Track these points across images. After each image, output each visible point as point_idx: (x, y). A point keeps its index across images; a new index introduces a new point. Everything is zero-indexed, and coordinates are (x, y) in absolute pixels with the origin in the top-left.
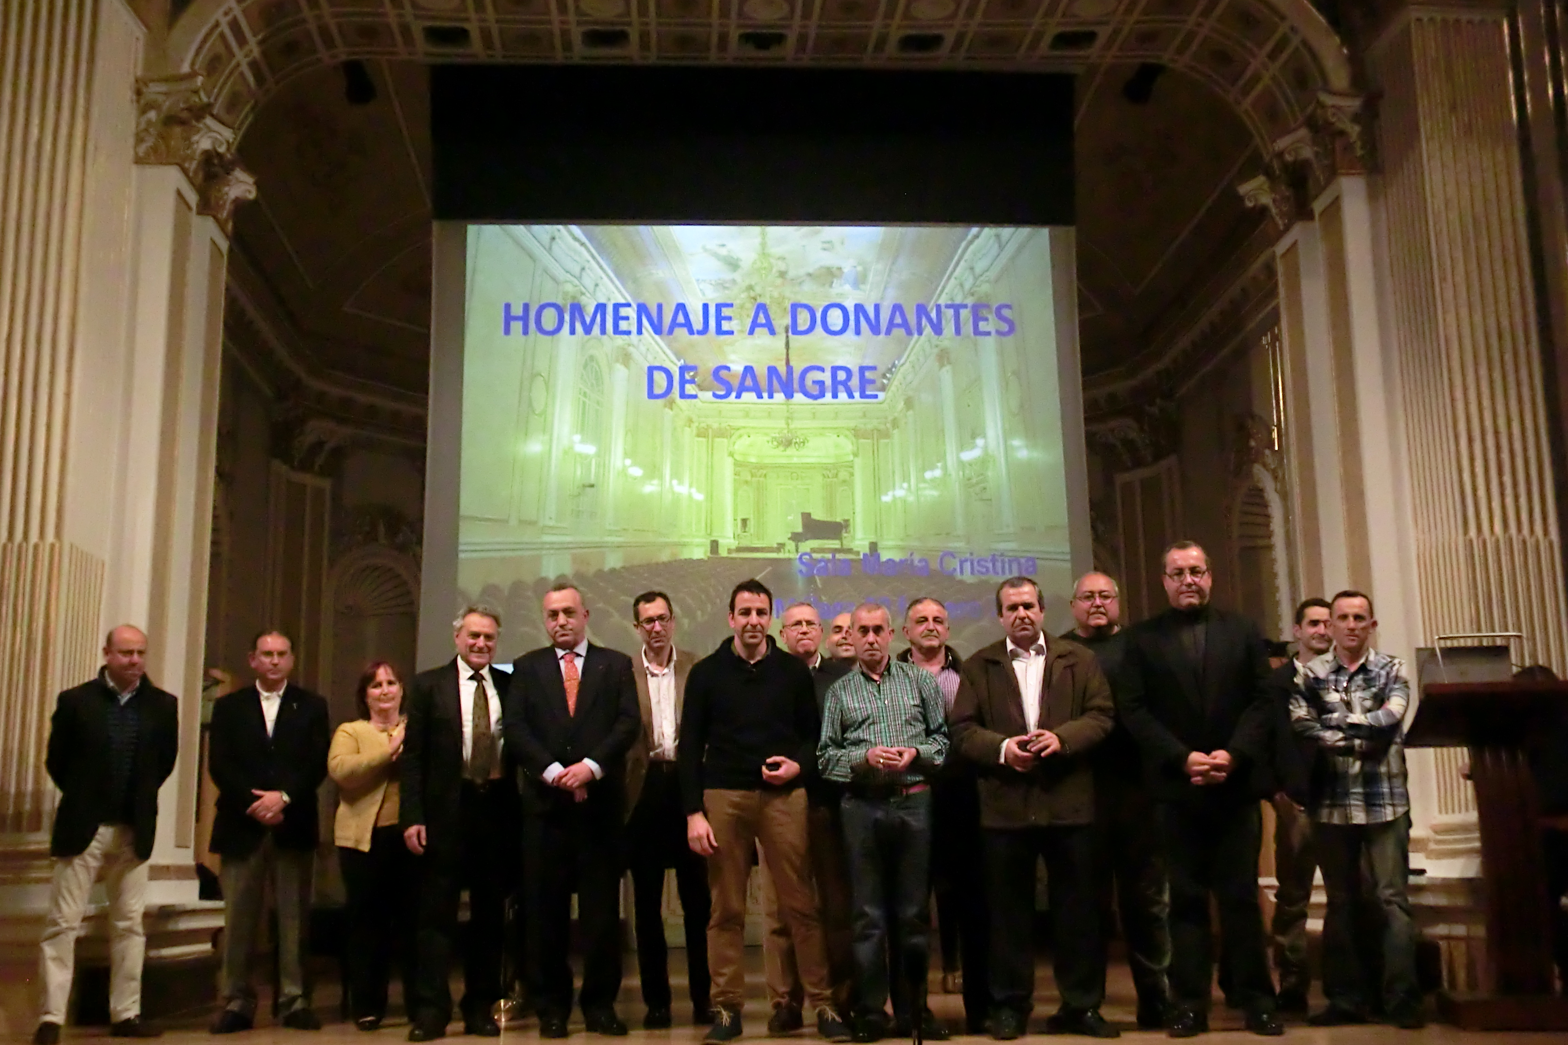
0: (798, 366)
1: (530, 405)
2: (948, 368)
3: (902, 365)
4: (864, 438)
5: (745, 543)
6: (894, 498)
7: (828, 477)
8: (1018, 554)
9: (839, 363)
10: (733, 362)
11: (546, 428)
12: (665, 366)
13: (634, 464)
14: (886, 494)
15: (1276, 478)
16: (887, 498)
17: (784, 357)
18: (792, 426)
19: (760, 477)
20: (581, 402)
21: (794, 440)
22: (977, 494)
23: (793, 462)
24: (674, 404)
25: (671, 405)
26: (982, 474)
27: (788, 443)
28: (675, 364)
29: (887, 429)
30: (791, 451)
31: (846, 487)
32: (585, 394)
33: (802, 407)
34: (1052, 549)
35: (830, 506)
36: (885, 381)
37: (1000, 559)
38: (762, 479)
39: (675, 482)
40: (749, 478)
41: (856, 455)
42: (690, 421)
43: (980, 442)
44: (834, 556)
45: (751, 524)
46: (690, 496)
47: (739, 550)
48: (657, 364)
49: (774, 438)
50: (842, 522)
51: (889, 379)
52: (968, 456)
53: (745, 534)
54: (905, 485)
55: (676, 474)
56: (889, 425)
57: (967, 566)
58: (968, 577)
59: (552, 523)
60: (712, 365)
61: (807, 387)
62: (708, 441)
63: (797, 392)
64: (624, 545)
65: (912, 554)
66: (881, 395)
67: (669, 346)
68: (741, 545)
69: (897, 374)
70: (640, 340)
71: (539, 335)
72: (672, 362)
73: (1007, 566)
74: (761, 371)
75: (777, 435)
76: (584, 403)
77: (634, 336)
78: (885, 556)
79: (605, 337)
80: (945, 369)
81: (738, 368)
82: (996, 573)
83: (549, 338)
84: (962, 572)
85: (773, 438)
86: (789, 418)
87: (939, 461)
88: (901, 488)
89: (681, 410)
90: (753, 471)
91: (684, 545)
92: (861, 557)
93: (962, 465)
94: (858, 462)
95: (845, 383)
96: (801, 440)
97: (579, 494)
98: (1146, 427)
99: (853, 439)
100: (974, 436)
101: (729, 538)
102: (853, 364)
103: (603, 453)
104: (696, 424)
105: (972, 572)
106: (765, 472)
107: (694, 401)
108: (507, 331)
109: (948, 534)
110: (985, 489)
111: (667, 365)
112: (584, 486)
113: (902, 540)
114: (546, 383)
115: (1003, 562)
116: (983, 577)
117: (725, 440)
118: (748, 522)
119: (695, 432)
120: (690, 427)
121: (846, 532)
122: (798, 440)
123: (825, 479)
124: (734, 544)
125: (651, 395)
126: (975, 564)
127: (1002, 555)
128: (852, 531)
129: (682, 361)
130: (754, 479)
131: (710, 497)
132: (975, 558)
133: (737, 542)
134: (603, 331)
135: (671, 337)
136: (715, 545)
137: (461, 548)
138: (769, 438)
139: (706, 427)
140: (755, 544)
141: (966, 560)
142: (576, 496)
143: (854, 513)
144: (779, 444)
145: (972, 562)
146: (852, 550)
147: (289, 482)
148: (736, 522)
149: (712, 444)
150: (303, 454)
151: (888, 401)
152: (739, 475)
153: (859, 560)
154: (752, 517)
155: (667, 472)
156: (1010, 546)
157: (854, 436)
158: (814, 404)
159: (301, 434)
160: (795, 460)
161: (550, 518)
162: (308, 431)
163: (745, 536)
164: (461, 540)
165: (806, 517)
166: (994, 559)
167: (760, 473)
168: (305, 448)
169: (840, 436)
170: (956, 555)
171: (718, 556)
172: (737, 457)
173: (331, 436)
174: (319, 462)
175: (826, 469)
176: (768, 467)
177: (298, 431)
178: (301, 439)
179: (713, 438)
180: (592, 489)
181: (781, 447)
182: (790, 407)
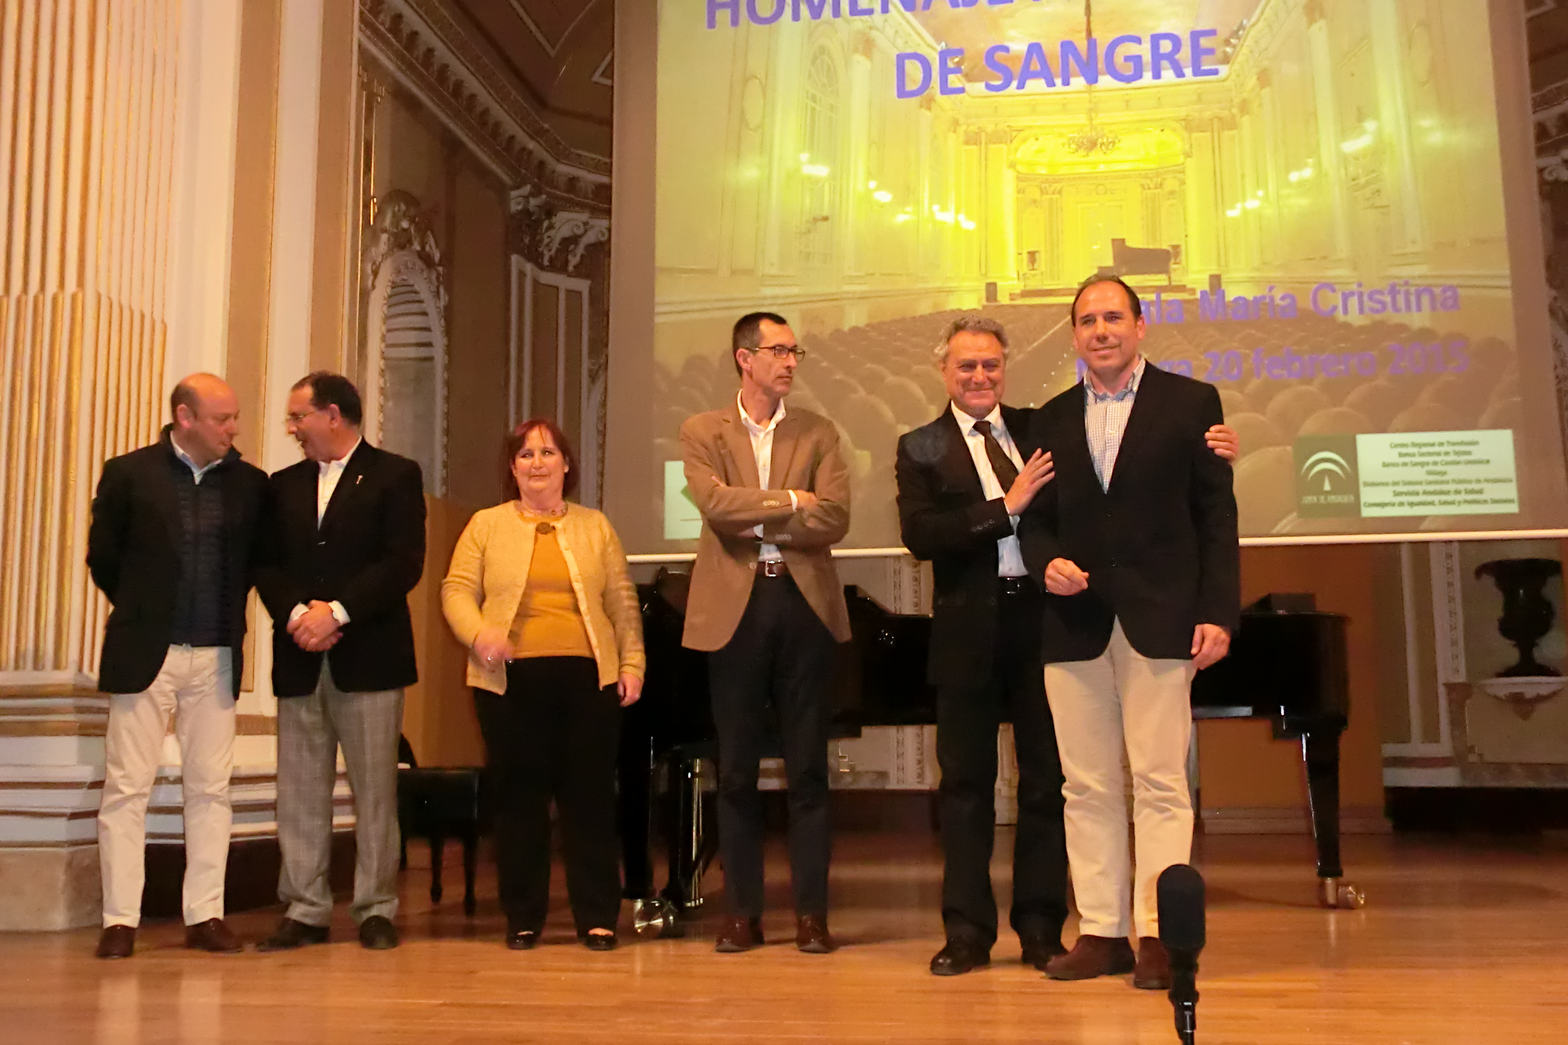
0: (1103, 38)
1: (744, 120)
2: (1321, 23)
3: (1253, 25)
4: (1202, 131)
5: (1034, 284)
6: (1245, 212)
7: (1149, 188)
8: (1432, 282)
9: (1163, 29)
10: (1012, 39)
11: (764, 147)
12: (920, 52)
13: (880, 187)
14: (1233, 207)
16: (1233, 213)
17: (1084, 27)
18: (1094, 122)
19: (1053, 193)
20: (809, 109)
21: (1100, 141)
22: (1368, 200)
23: (1099, 170)
24: (933, 103)
25: (929, 104)
26: (1373, 171)
27: (1092, 145)
28: (933, 48)
29: (1233, 116)
30: (1096, 155)
31: (1174, 201)
32: (814, 99)
33: (1110, 93)
34: (1482, 272)
35: (1152, 227)
36: (1228, 49)
37: (1403, 289)
38: (1055, 197)
39: (936, 207)
40: (1037, 196)
41: (1188, 155)
42: (956, 123)
43: (1370, 125)
44: (1158, 297)
45: (1042, 258)
46: (957, 223)
47: (1026, 294)
48: (909, 50)
49: (1072, 139)
50: (1170, 249)
51: (1234, 47)
52: (1352, 146)
53: (1032, 272)
54: (1260, 193)
55: (938, 197)
56: (1235, 111)
57: (1353, 302)
58: (1355, 318)
59: (774, 271)
60: (984, 46)
61: (1118, 67)
62: (980, 150)
63: (1103, 74)
64: (870, 294)
65: (1271, 289)
66: (1224, 70)
67: (925, 24)
68: (1028, 288)
69: (1245, 39)
70: (886, 21)
71: (755, 26)
72: (929, 46)
73: (1413, 299)
74: (1052, 49)
75: (1076, 135)
76: (814, 109)
77: (878, 17)
78: (1232, 293)
79: (837, 20)
80: (1315, 27)
81: (1019, 47)
82: (1396, 310)
83: (765, 27)
84: (1346, 311)
85: (1070, 139)
86: (1092, 111)
87: (1309, 157)
88: (1255, 197)
89: (944, 110)
90: (1043, 186)
91: (950, 291)
92: (1198, 296)
93: (1344, 159)
94: (1191, 164)
95: (1170, 57)
96: (1110, 140)
97: (809, 231)
99: (1186, 135)
100: (1361, 117)
101: (1013, 279)
102: (1182, 28)
103: (839, 173)
104: (964, 127)
105: (1361, 311)
106: (1058, 186)
107: (962, 95)
108: (711, 24)
109: (1325, 258)
110: (1378, 191)
111: (923, 50)
112: (815, 220)
113: (1257, 269)
114: (764, 88)
115: (1407, 293)
116: (1378, 317)
117: (1003, 146)
118: (1037, 255)
119: (962, 138)
120: (955, 131)
121: (1176, 263)
122: (1105, 140)
123: (1146, 191)
124: (1018, 286)
125: (902, 93)
126: (1365, 298)
127: (1406, 283)
128: (1184, 263)
129: (943, 44)
130: (1045, 197)
131: (984, 224)
132: (1366, 290)
133: (1023, 284)
134: (836, 12)
135: (927, 12)
136: (991, 290)
137: (658, 309)
138: (1065, 140)
139: (977, 131)
140: (1049, 285)
141: (1352, 294)
142: (805, 233)
143: (1187, 236)
144: (1079, 147)
145: (1361, 295)
146: (1184, 286)
147: (536, 283)
148: (1020, 256)
149: (986, 154)
150: (553, 252)
151: (1233, 77)
152: (1023, 192)
153: (1197, 299)
154: (1042, 249)
155: (925, 194)
156: (1417, 271)
157: (1186, 128)
158: (1128, 89)
159: (551, 227)
160: (1102, 168)
161: (772, 265)
162: (557, 225)
163: (1034, 276)
164: (658, 299)
165: (1119, 245)
166: (1393, 291)
167: (1052, 189)
168: (555, 245)
169: (1165, 131)
170: (1337, 287)
171: (997, 304)
172: (1019, 168)
173: (586, 231)
174: (574, 261)
175: (1146, 177)
176: (1064, 179)
177: (546, 224)
178: (552, 233)
179: (986, 144)
180: (825, 223)
181: (1082, 150)
182: (1094, 94)
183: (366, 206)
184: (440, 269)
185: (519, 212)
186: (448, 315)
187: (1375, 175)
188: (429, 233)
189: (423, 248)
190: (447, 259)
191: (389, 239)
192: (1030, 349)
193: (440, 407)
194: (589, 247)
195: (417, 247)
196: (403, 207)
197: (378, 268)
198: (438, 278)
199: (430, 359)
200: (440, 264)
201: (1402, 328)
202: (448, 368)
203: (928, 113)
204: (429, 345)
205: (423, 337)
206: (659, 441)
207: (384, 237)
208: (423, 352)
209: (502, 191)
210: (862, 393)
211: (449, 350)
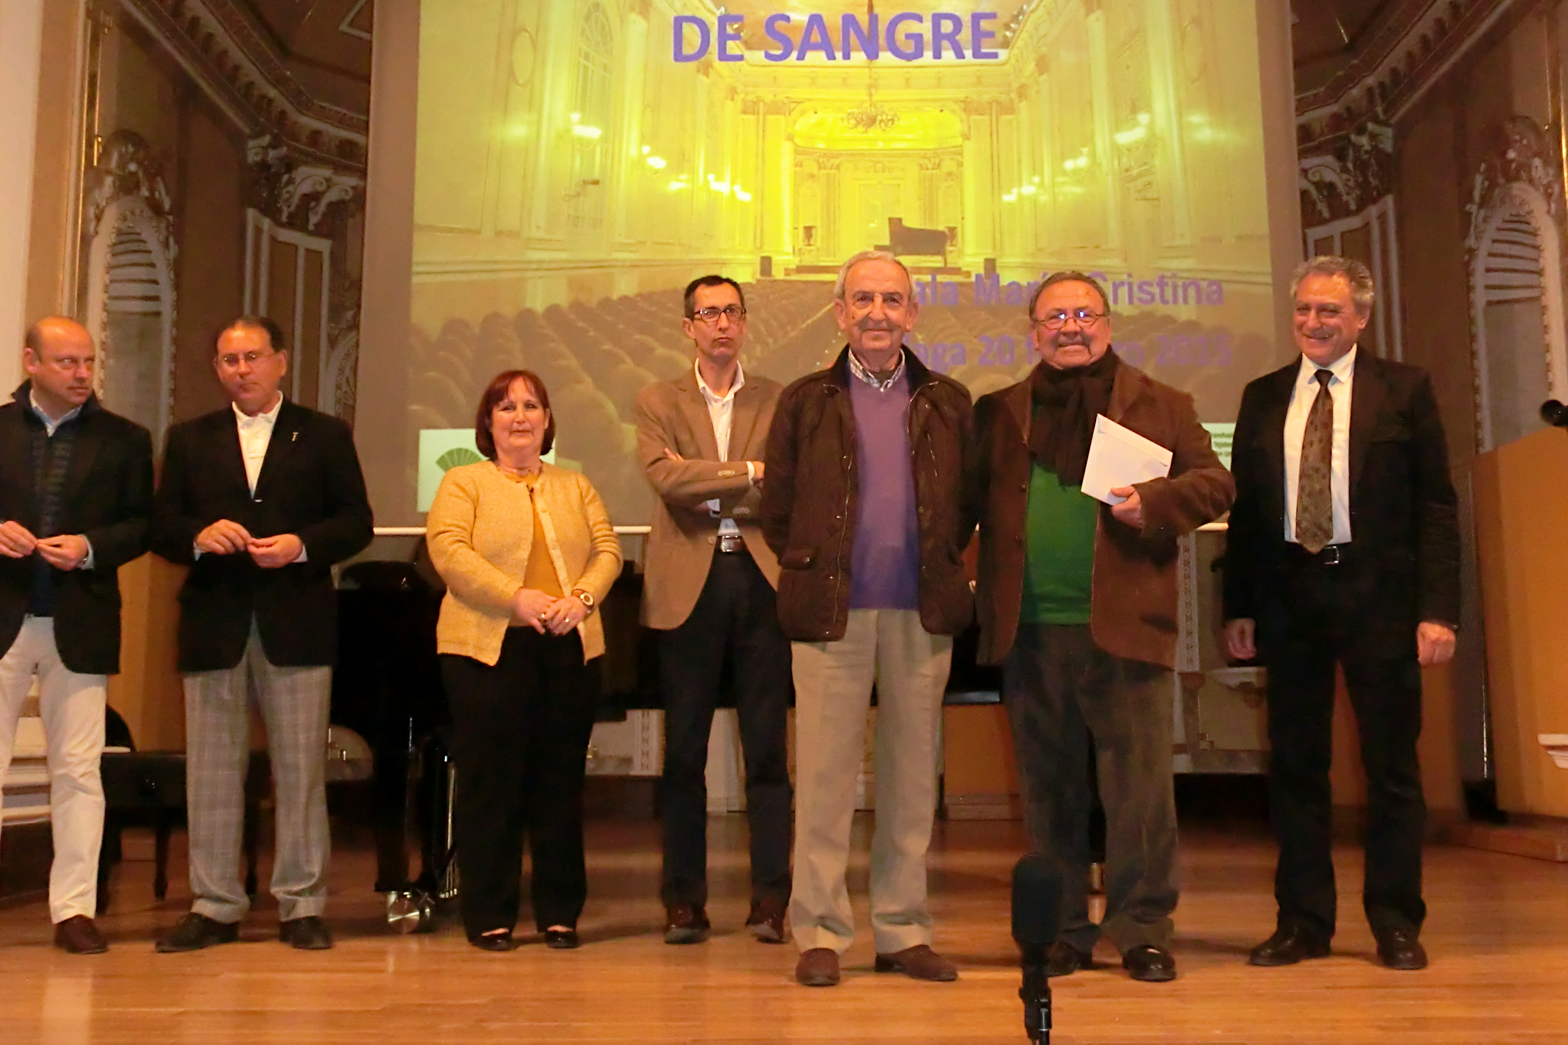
0: (885, 13)
1: (512, 75)
2: (1098, 14)
3: (1032, 12)
4: (978, 114)
5: (810, 260)
6: (1021, 197)
7: (927, 169)
8: (1199, 275)
9: (945, 8)
10: (793, 9)
11: (533, 104)
12: (698, 15)
13: (654, 152)
14: (1009, 192)
15: (1548, 196)
16: (1009, 198)
18: (875, 98)
19: (831, 168)
20: (582, 67)
21: (879, 118)
22: (1139, 192)
23: (877, 147)
24: (710, 69)
25: (706, 69)
27: (872, 121)
28: (713, 13)
29: (1012, 101)
30: (874, 132)
31: (952, 183)
32: (587, 57)
33: (891, 70)
34: (1246, 268)
35: (929, 207)
36: (1008, 34)
37: (1170, 282)
38: (832, 172)
39: (711, 177)
40: (814, 170)
41: (966, 137)
42: (733, 92)
43: (1143, 118)
44: (934, 279)
45: (818, 234)
46: (733, 194)
47: (800, 269)
48: (688, 13)
49: (852, 115)
50: (946, 230)
51: (1014, 31)
52: (1126, 137)
53: (809, 248)
54: (1036, 179)
55: (713, 166)
56: (1013, 96)
57: (1123, 292)
58: (1125, 307)
59: (540, 234)
60: (764, 14)
62: (758, 120)
64: (641, 263)
66: (1003, 54)
68: (803, 264)
69: (1025, 24)
72: (709, 11)
73: (1180, 291)
74: (833, 21)
75: (855, 110)
76: (586, 68)
78: (1006, 278)
80: (1093, 17)
81: (800, 18)
82: (1164, 301)
84: (1116, 301)
85: (849, 114)
86: (872, 87)
87: (1084, 146)
88: (1031, 183)
89: (721, 77)
90: (821, 160)
91: (724, 263)
92: (973, 279)
93: (1117, 151)
94: (969, 147)
96: (889, 117)
97: (578, 194)
98: (1350, 166)
99: (964, 116)
100: (1134, 110)
101: (788, 254)
102: (963, 9)
103: (612, 136)
105: (1131, 301)
106: (836, 161)
107: (740, 63)
109: (1097, 247)
110: (1150, 183)
111: (702, 14)
112: (585, 183)
113: (1033, 255)
114: (534, 42)
115: (1175, 287)
116: (1148, 308)
117: (782, 117)
118: (813, 232)
119: (740, 106)
120: (732, 99)
121: (952, 245)
122: (884, 117)
123: (923, 172)
124: (793, 261)
126: (1135, 289)
127: (1174, 276)
128: (960, 245)
129: (723, 9)
130: (823, 172)
131: (760, 196)
132: (1136, 282)
133: (798, 259)
136: (766, 264)
137: (415, 269)
138: (843, 115)
139: (755, 100)
140: (823, 261)
141: (1122, 284)
142: (574, 196)
143: (963, 218)
144: (858, 123)
145: (1130, 286)
146: (959, 269)
147: (273, 240)
148: (796, 231)
149: (764, 125)
150: (293, 208)
151: (1013, 61)
152: (801, 166)
153: (970, 284)
154: (818, 224)
155: (701, 162)
156: (1184, 264)
157: (965, 110)
158: (908, 67)
159: (291, 181)
160: (881, 145)
161: (538, 227)
162: (298, 180)
163: (811, 251)
164: (415, 259)
165: (895, 224)
166: (1162, 283)
167: (830, 163)
168: (296, 200)
169: (943, 113)
170: (1108, 276)
171: (771, 278)
172: (798, 141)
173: (329, 187)
174: (314, 219)
175: (924, 157)
176: (841, 154)
177: (285, 178)
178: (291, 188)
179: (764, 115)
180: (595, 187)
181: (861, 126)
182: (874, 70)
183: (90, 146)
184: (171, 218)
185: (256, 163)
186: (177, 268)
187: (1146, 167)
188: (159, 179)
189: (152, 194)
190: (178, 209)
191: (114, 182)
192: (804, 326)
193: (166, 366)
194: (330, 204)
195: (145, 192)
196: (131, 149)
197: (102, 211)
198: (167, 228)
199: (158, 314)
200: (170, 213)
201: (1168, 320)
202: (176, 324)
203: (704, 78)
204: (156, 298)
205: (150, 290)
206: (415, 407)
207: (109, 180)
208: (150, 306)
209: (237, 140)
210: (629, 364)
211: (178, 305)
